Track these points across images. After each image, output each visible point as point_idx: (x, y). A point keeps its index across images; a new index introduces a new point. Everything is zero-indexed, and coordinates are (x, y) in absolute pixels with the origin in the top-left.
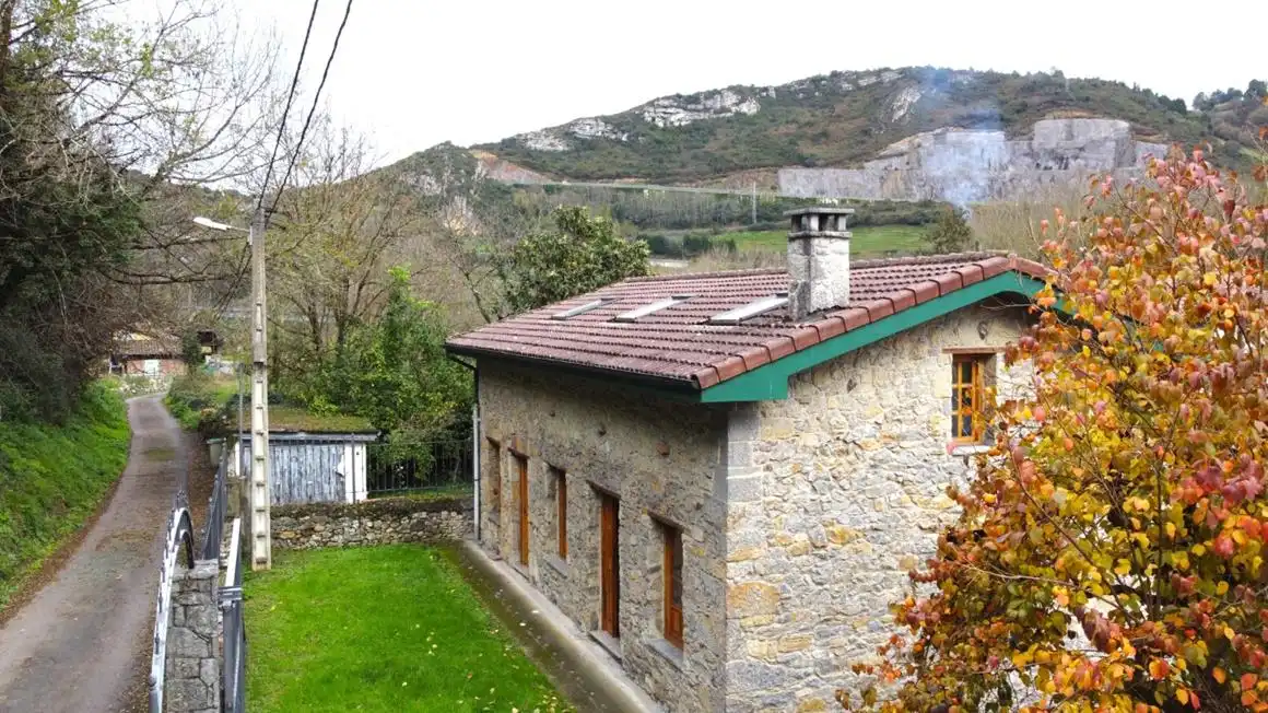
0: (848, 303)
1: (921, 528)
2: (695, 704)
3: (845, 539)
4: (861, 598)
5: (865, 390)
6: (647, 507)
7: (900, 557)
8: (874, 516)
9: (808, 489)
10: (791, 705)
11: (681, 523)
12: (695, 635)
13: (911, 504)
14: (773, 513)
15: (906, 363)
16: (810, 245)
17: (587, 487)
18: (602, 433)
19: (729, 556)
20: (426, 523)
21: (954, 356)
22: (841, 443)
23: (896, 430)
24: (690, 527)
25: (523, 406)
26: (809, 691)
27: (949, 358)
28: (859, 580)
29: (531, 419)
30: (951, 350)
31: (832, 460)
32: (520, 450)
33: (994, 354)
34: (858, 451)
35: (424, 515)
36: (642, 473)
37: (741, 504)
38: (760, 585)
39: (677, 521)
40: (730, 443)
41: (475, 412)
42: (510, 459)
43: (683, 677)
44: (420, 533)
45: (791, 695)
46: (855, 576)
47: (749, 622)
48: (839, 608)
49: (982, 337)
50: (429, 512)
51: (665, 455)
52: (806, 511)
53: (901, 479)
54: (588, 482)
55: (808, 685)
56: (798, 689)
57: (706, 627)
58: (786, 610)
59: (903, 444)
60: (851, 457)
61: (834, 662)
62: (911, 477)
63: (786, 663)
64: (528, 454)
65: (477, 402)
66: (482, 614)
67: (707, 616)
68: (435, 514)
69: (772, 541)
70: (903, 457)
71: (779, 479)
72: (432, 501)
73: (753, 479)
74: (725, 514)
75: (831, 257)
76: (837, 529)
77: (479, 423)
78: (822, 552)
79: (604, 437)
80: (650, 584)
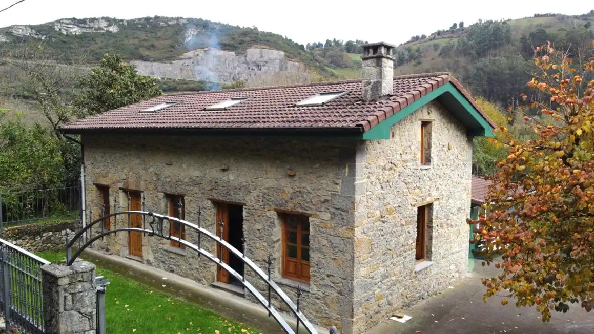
0: (392, 94)
1: (411, 205)
2: (323, 308)
3: (390, 212)
4: (395, 241)
5: (397, 138)
6: (273, 207)
7: (405, 219)
8: (399, 200)
9: (380, 187)
10: (373, 299)
11: (308, 212)
12: (322, 271)
13: (409, 194)
14: (370, 200)
15: (408, 125)
16: (381, 62)
17: (209, 202)
18: (224, 170)
19: (356, 224)
20: (52, 238)
21: (422, 122)
22: (390, 164)
23: (405, 157)
24: (318, 213)
25: (138, 161)
26: (379, 290)
27: (420, 123)
28: (394, 232)
29: (145, 169)
30: (421, 119)
31: (387, 172)
32: (132, 187)
33: (431, 122)
34: (395, 168)
35: (51, 233)
36: (267, 189)
37: (360, 197)
38: (365, 239)
39: (305, 211)
40: (356, 164)
41: (82, 170)
42: (122, 195)
43: (310, 295)
44: (49, 245)
45: (374, 294)
46: (393, 230)
47: (361, 259)
48: (388, 247)
49: (429, 113)
50: (53, 232)
51: (293, 176)
52: (379, 199)
53: (406, 182)
54: (208, 199)
55: (379, 287)
56: (376, 290)
57: (333, 264)
58: (372, 250)
59: (408, 164)
60: (393, 171)
61: (387, 275)
62: (410, 181)
63: (372, 278)
64: (142, 189)
65: (83, 163)
66: (133, 284)
67: (334, 259)
68: (58, 232)
69: (369, 215)
70: (407, 171)
71: (372, 183)
72: (56, 225)
73: (364, 183)
74: (353, 203)
75: (388, 69)
76: (388, 207)
77: (85, 176)
78: (384, 219)
79: (226, 173)
80: (275, 249)
